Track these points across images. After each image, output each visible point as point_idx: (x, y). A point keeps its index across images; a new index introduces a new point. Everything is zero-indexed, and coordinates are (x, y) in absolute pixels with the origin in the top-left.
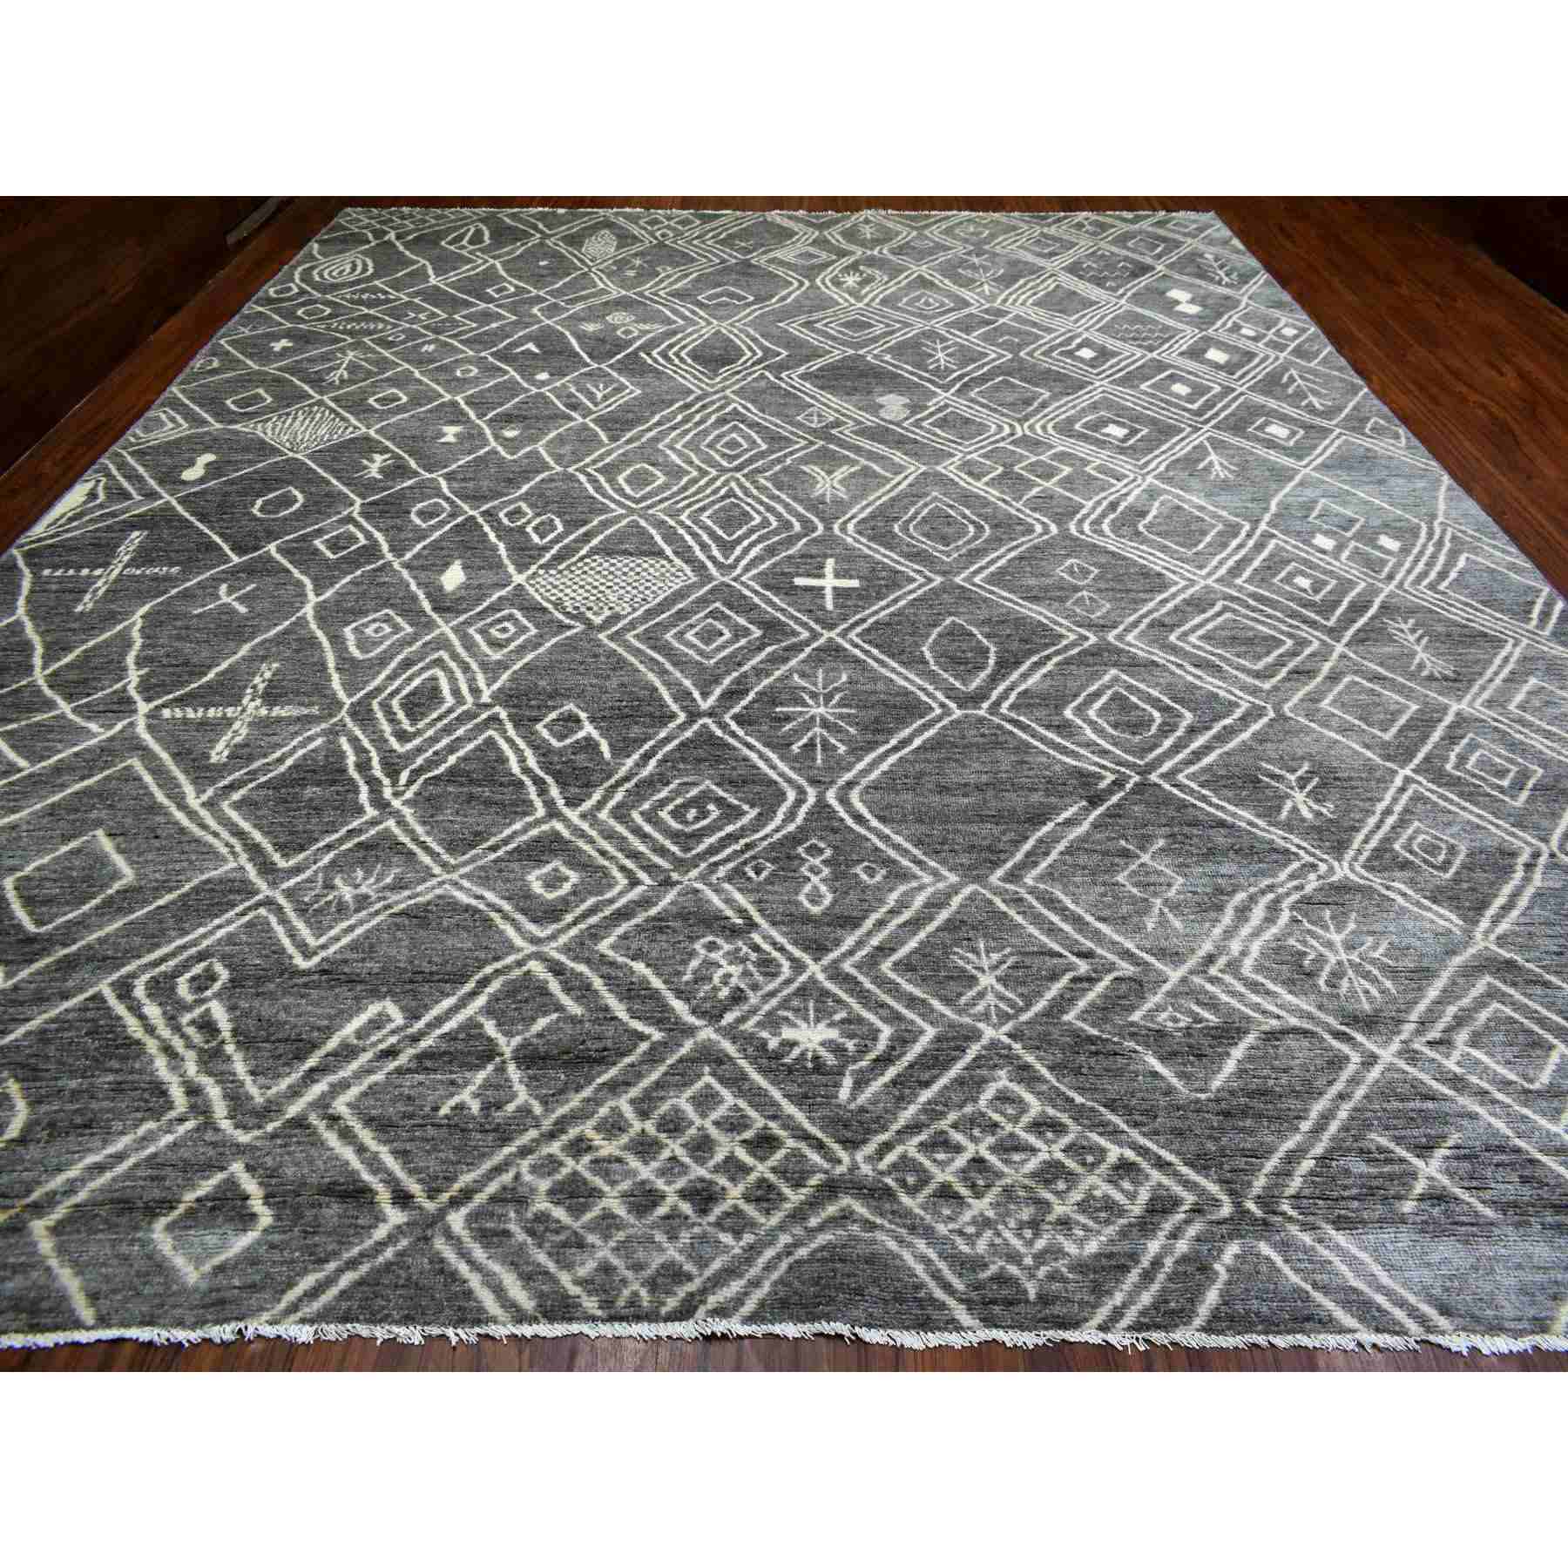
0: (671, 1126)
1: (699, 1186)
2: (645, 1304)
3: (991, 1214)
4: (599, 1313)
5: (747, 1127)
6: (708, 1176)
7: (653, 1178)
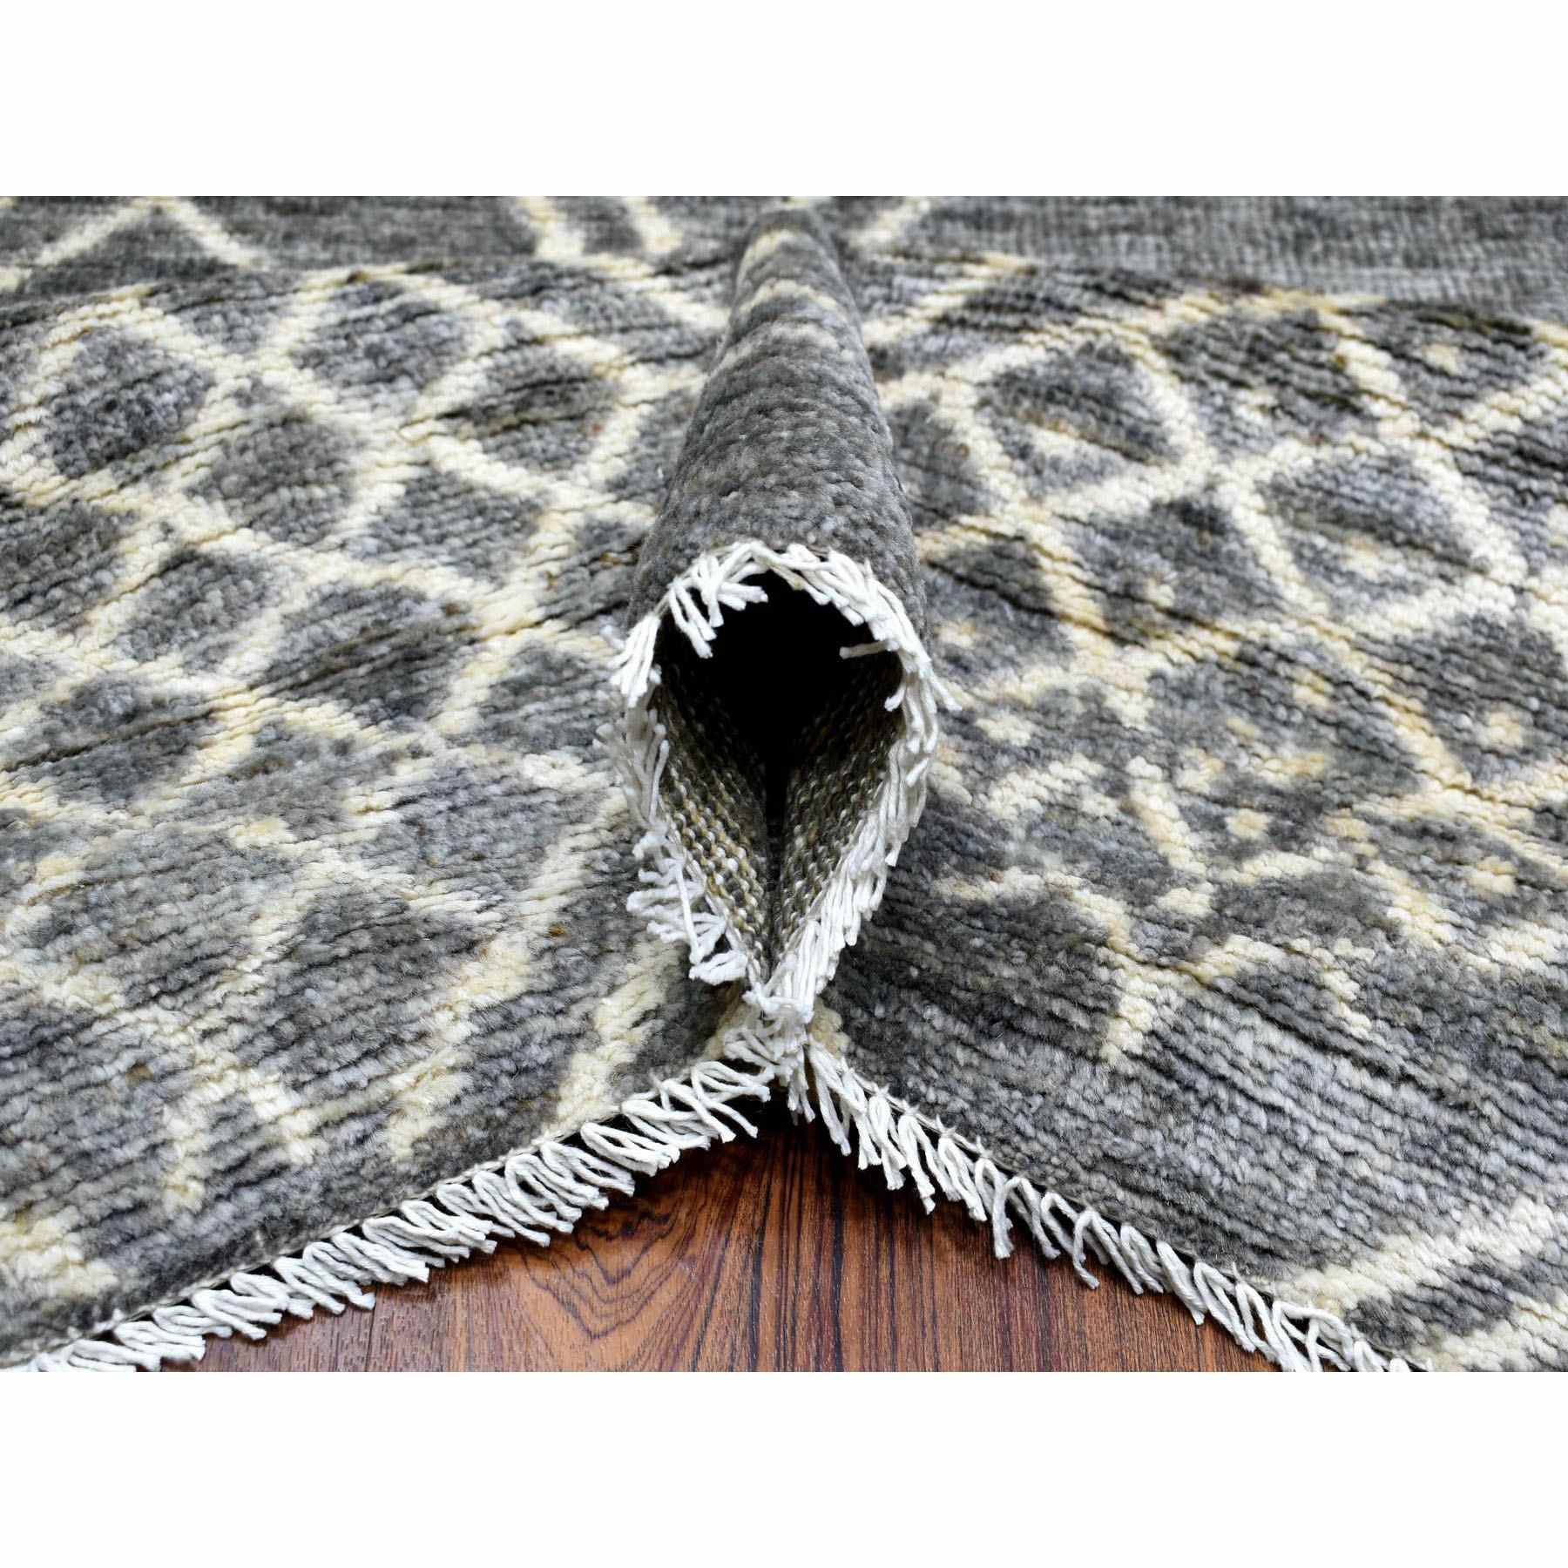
0: (117, 427)
1: (343, 629)
2: (299, 1152)
3: (1133, 709)
4: (98, 1278)
5: (441, 352)
6: (365, 576)
7: (126, 666)
